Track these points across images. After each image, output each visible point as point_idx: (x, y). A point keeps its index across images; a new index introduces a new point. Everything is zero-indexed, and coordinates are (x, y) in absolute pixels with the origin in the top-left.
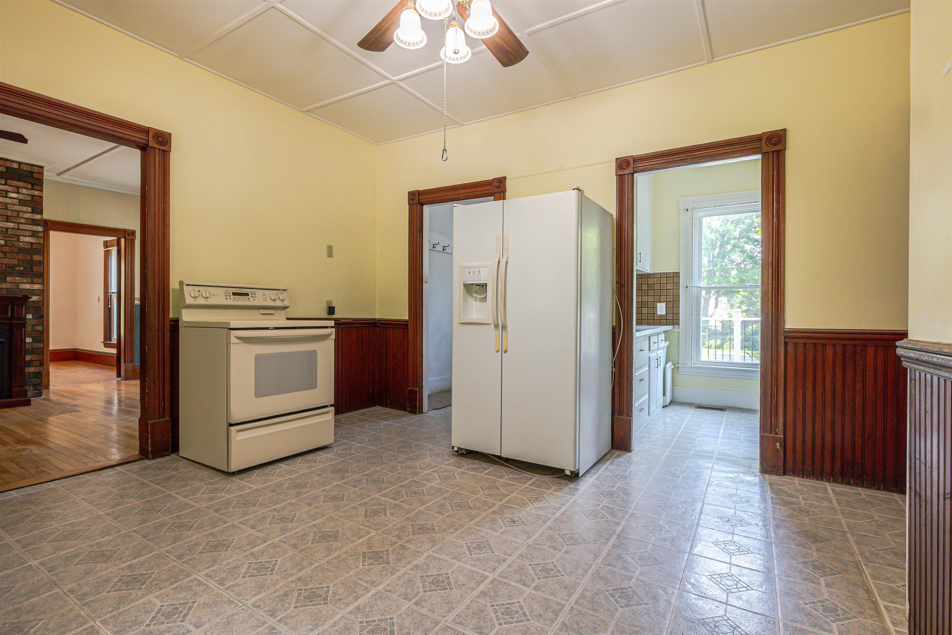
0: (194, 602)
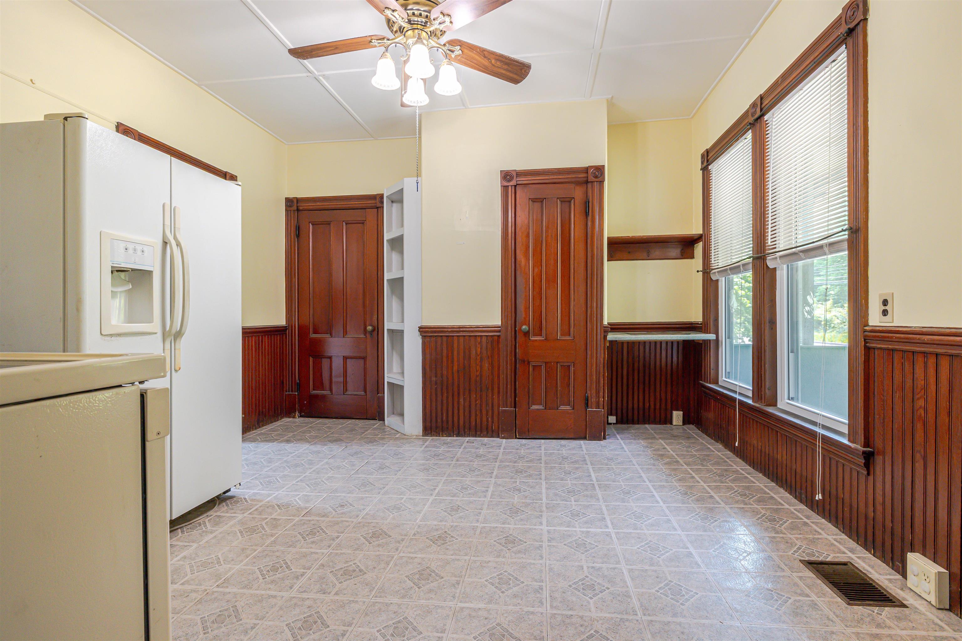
0: (570, 586)
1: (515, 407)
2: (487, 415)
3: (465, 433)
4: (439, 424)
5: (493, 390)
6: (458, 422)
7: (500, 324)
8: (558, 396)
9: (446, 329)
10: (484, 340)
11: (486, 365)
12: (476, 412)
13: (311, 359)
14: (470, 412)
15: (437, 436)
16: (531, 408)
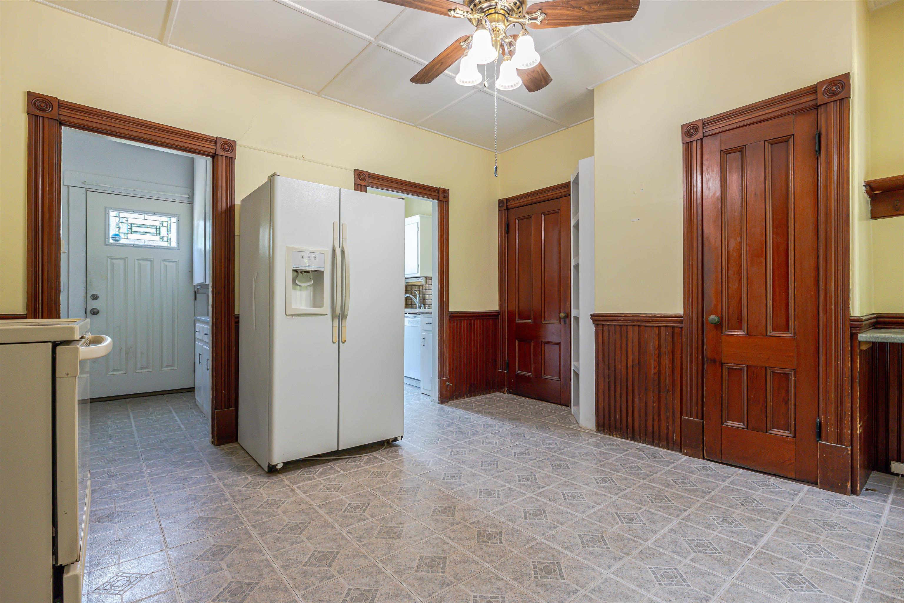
1: (702, 419)
2: (667, 422)
3: (640, 438)
4: (613, 422)
5: (674, 394)
6: (633, 423)
7: (683, 313)
8: (768, 415)
9: (619, 318)
10: (663, 330)
11: (666, 362)
12: (653, 416)
13: (517, 342)
14: (646, 414)
15: (609, 435)
16: (726, 424)
